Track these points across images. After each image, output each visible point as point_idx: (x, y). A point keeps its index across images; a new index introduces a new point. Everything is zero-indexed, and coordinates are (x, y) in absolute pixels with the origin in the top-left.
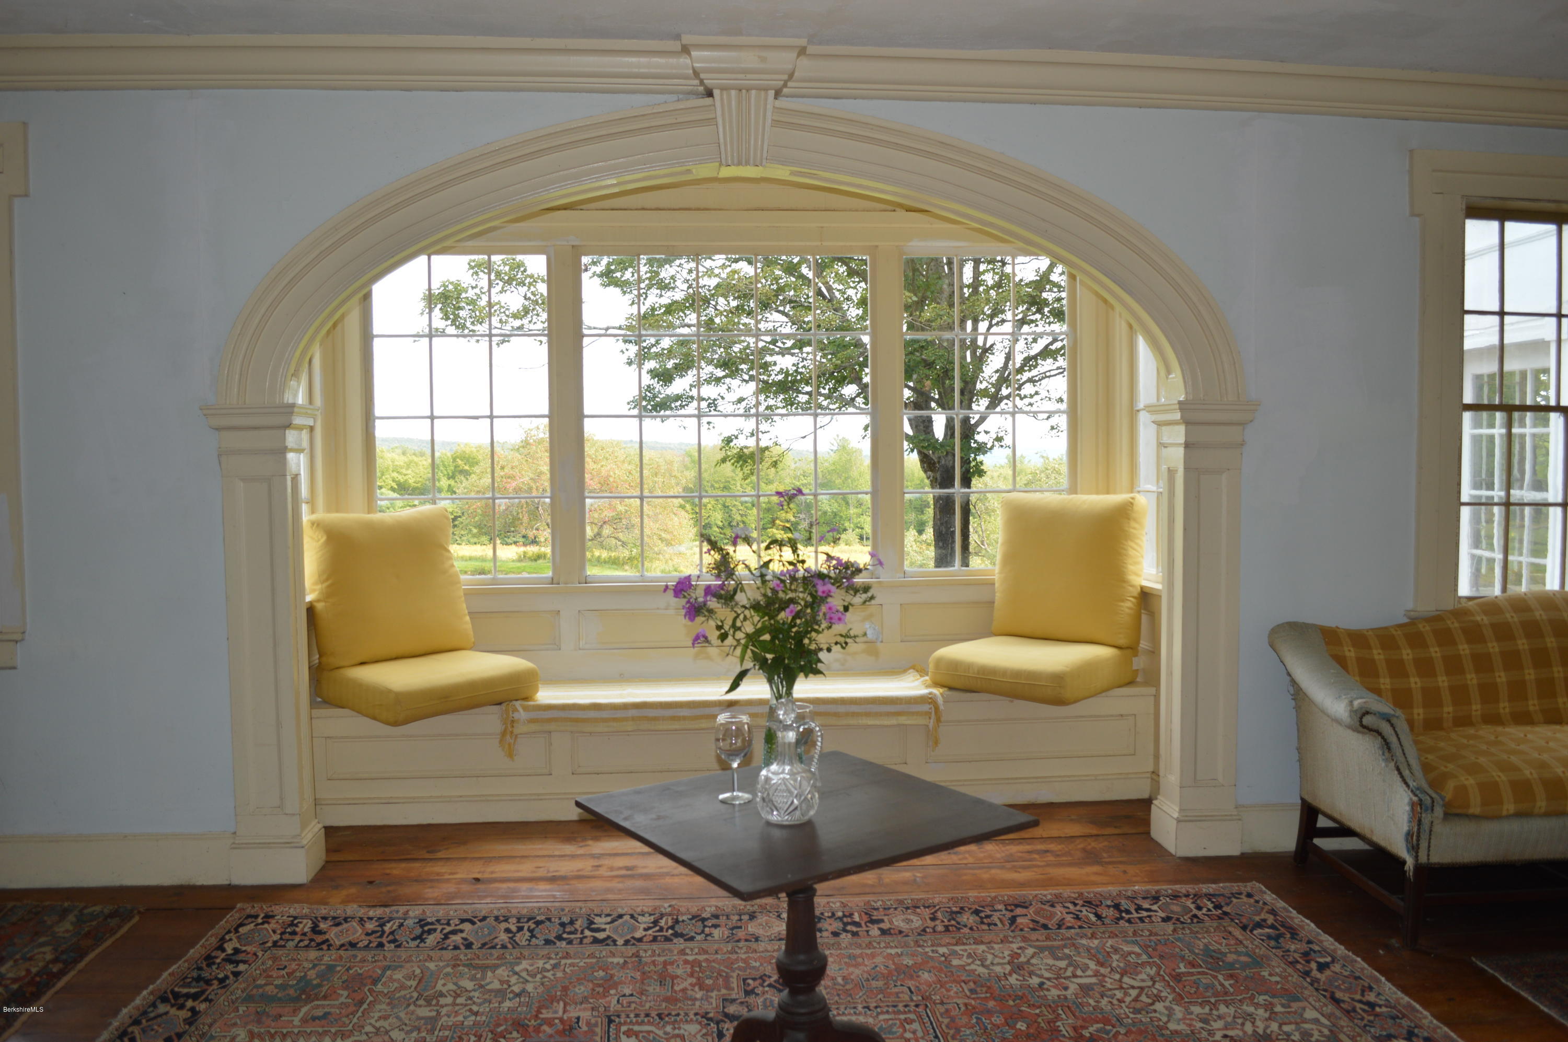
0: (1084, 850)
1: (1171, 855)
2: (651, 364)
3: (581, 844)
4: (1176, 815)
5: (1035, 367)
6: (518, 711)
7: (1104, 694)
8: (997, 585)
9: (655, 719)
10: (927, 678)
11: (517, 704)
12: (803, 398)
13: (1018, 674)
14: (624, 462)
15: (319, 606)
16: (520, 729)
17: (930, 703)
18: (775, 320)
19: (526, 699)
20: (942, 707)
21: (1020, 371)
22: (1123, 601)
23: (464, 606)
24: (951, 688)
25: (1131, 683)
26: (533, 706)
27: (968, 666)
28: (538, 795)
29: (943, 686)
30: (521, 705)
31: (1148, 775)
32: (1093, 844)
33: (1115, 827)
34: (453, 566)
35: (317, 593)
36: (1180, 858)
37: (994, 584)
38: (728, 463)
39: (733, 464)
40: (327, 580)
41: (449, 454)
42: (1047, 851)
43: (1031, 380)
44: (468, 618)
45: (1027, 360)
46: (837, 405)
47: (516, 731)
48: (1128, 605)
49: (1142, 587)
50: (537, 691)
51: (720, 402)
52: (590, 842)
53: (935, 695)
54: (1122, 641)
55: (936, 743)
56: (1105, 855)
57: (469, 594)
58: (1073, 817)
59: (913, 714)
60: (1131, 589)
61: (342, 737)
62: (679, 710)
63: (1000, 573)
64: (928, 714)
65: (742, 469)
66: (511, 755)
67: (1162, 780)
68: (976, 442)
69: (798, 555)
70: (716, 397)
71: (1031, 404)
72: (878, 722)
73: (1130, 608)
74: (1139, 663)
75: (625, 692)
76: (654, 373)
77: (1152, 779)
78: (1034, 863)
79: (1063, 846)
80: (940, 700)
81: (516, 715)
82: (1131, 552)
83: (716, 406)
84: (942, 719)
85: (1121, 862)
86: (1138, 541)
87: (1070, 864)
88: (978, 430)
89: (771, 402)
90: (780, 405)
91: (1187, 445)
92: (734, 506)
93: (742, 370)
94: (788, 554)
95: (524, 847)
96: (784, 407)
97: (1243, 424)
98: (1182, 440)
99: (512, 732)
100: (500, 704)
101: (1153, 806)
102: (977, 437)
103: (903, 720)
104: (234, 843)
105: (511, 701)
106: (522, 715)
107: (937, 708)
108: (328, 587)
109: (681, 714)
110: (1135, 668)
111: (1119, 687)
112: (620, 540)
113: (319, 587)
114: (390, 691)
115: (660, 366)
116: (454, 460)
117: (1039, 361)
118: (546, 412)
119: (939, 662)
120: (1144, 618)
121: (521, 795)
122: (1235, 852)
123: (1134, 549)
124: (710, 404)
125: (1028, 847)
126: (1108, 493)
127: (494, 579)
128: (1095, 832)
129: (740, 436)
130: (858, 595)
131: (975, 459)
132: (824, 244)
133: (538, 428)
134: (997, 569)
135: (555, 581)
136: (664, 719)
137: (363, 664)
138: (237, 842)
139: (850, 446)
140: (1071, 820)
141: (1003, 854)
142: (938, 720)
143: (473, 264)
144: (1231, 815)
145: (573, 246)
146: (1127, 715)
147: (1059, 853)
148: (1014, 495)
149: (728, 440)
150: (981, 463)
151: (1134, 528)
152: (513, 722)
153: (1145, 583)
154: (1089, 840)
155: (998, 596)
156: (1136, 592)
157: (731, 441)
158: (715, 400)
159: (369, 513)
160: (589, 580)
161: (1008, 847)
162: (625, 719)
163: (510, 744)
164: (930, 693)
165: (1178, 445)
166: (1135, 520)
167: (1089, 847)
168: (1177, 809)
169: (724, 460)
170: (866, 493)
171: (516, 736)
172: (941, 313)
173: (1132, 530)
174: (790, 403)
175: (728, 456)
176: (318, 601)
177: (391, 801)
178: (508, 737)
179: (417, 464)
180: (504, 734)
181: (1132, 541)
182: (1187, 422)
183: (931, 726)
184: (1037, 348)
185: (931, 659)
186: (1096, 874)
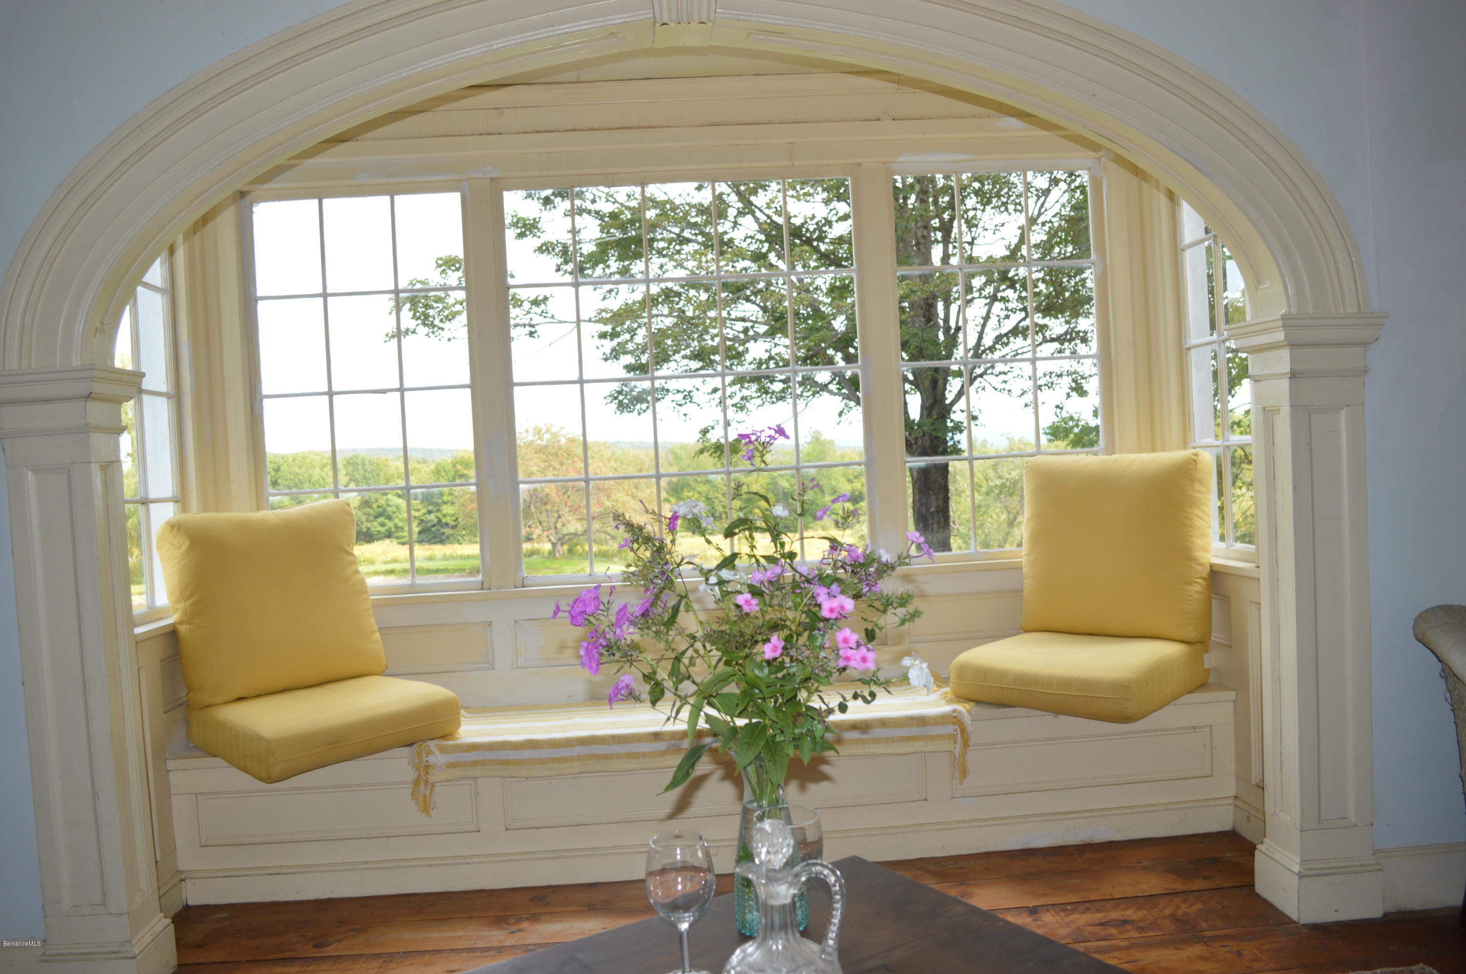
0: (1173, 917)
1: (1292, 922)
2: (628, 359)
3: (514, 928)
4: (1296, 868)
5: (1007, 344)
6: (432, 753)
7: (1173, 703)
8: (1024, 570)
9: (607, 757)
10: (947, 689)
11: (432, 744)
12: (777, 387)
13: (1067, 683)
14: (609, 460)
15: (183, 629)
16: (435, 776)
17: (953, 723)
18: (748, 309)
19: (444, 737)
20: (970, 728)
21: (992, 349)
22: (1190, 583)
23: (373, 620)
24: (978, 702)
25: (1202, 686)
26: (453, 746)
27: (1002, 675)
28: (464, 857)
29: (969, 700)
30: (437, 746)
31: (1231, 801)
32: (1184, 908)
33: (1204, 878)
34: (357, 572)
35: (180, 612)
36: (1305, 926)
37: (1022, 568)
38: (705, 453)
39: (711, 455)
40: (191, 596)
41: (449, 461)
42: (1125, 922)
43: (1003, 360)
44: (377, 636)
45: (998, 339)
46: (811, 393)
47: (432, 779)
48: (1197, 589)
49: (1211, 565)
50: (458, 725)
51: (695, 393)
52: (525, 925)
53: (960, 713)
54: (1191, 635)
55: (964, 772)
56: (1204, 925)
57: (378, 605)
58: (1145, 864)
59: (933, 738)
60: (1199, 568)
61: (216, 793)
62: (636, 744)
63: (1028, 555)
64: (952, 737)
65: (720, 460)
66: (426, 809)
67: (1268, 818)
68: (952, 421)
69: (783, 545)
70: (692, 389)
71: (1005, 382)
72: (890, 750)
73: (1199, 593)
74: (1211, 659)
75: (570, 722)
76: (629, 368)
77: (1236, 806)
78: (1113, 942)
79: (1144, 912)
80: (967, 720)
81: (432, 759)
82: (1198, 522)
83: (691, 397)
84: (970, 743)
85: (1227, 937)
86: (1204, 508)
87: (1164, 944)
88: (954, 409)
89: (745, 393)
90: (754, 395)
91: (1294, 375)
92: (717, 498)
93: (715, 361)
94: (764, 544)
95: (439, 935)
96: (759, 397)
97: (1365, 344)
98: (1286, 368)
99: (426, 781)
100: (411, 745)
101: (1256, 852)
102: (953, 416)
103: (920, 746)
104: (44, 954)
105: (425, 741)
106: (438, 758)
107: (963, 730)
108: (194, 604)
109: (640, 750)
110: (1207, 666)
111: (1189, 693)
112: (609, 534)
113: (181, 605)
114: (261, 738)
115: (636, 361)
116: (454, 466)
117: (1012, 339)
118: (467, 381)
119: (963, 669)
120: (1215, 604)
121: (443, 858)
122: (1375, 912)
123: (1200, 518)
124: (685, 396)
125: (1099, 916)
126: (1153, 450)
127: (411, 586)
128: (1179, 887)
129: (716, 427)
130: (891, 610)
131: (952, 438)
132: (796, 163)
133: (527, 431)
134: (1024, 549)
135: (485, 586)
136: (618, 756)
137: (240, 699)
138: (48, 952)
139: (823, 438)
140: (1144, 868)
141: (1069, 930)
142: (966, 744)
143: (440, 262)
144: (1368, 865)
145: (492, 179)
146: (1200, 727)
147: (1142, 924)
148: (1040, 459)
149: (705, 432)
150: (959, 442)
151: (1199, 492)
152: (427, 767)
153: (1215, 561)
154: (1177, 900)
155: (1027, 583)
156: (1205, 572)
157: (708, 431)
158: (690, 392)
159: (258, 509)
160: (526, 582)
161: (1072, 917)
162: (571, 759)
163: (425, 797)
164: (954, 711)
165: (1281, 375)
166: (1201, 482)
167: (1180, 913)
168: (1298, 860)
169: (701, 452)
170: (860, 464)
171: (433, 785)
172: (915, 289)
173: (1197, 495)
174: (764, 391)
175: (706, 448)
176: (181, 623)
177: (279, 871)
178: (422, 787)
179: (419, 471)
180: (417, 782)
181: (1197, 508)
182: (1293, 344)
183: (957, 752)
184: (1008, 325)
185: (951, 667)
186: (1201, 958)
